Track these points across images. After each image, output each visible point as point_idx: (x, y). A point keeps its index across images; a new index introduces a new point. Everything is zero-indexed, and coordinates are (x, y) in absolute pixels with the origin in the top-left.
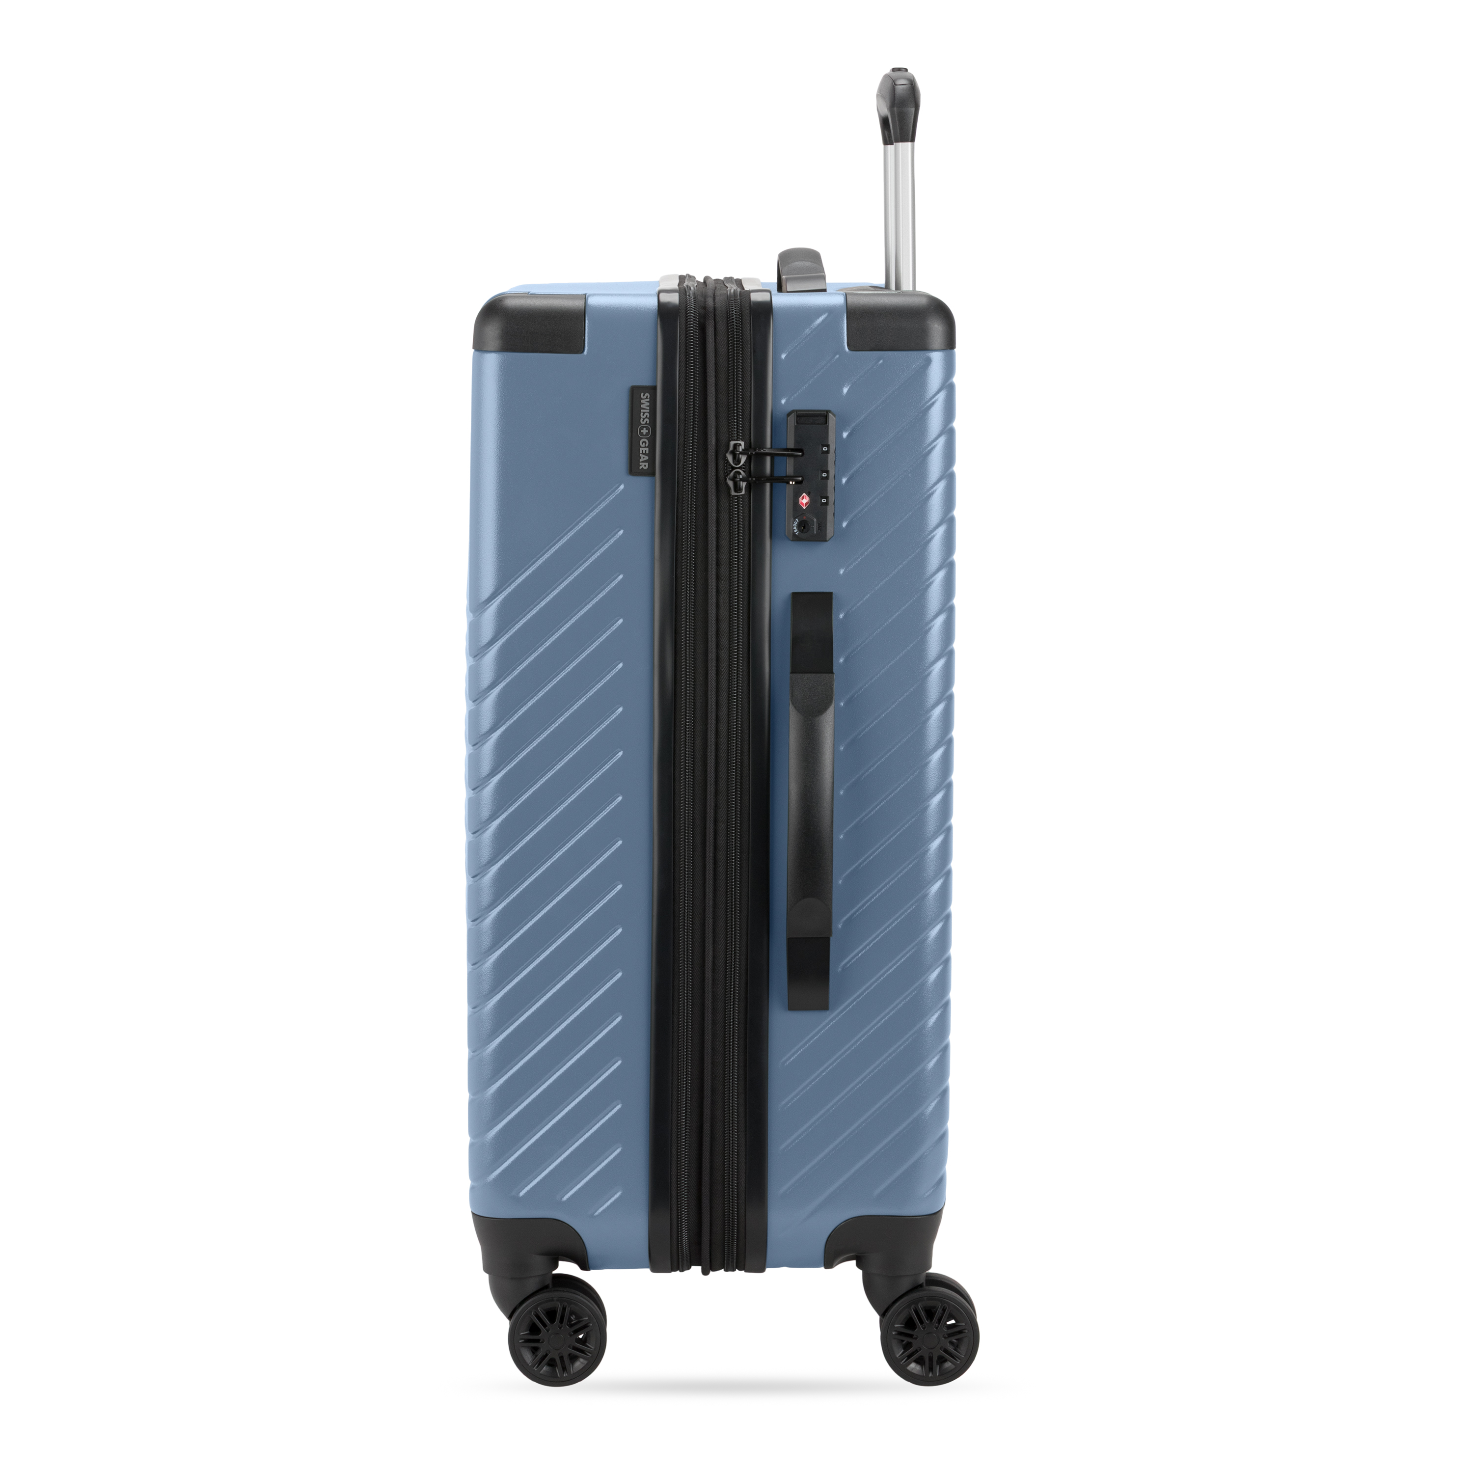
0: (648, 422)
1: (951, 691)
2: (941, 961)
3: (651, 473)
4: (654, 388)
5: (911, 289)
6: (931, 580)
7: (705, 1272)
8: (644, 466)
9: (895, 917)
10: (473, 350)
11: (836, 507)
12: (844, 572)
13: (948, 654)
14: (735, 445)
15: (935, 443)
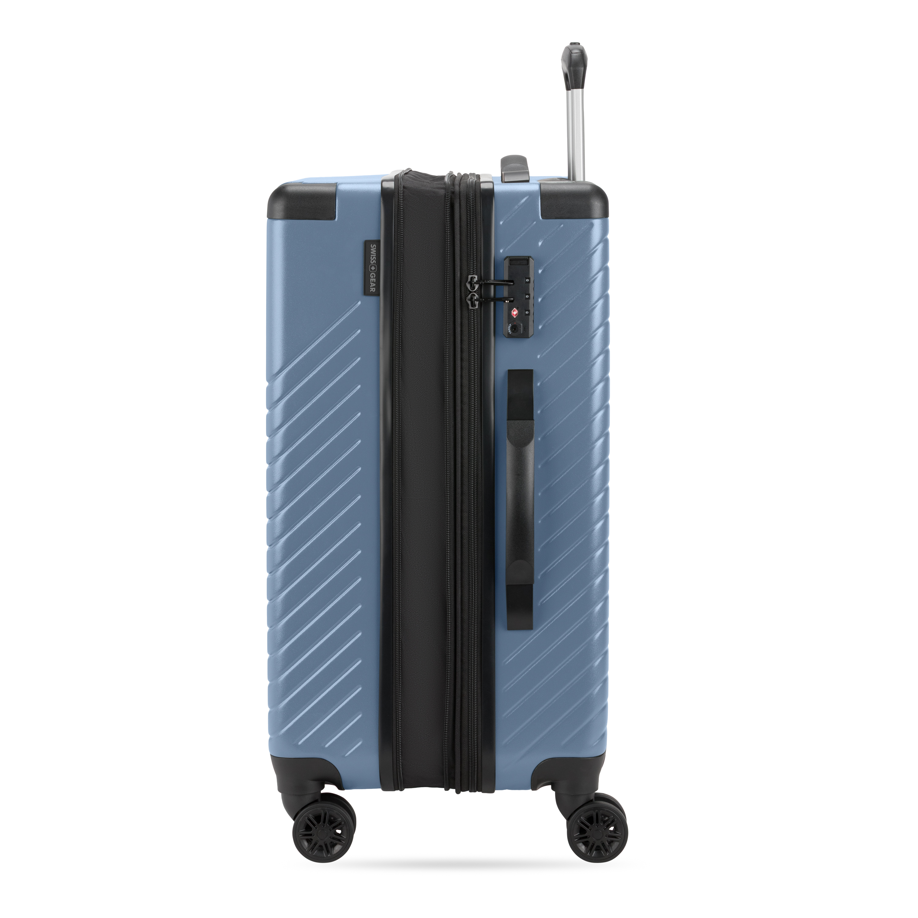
0: (375, 263)
1: (607, 430)
2: (602, 599)
3: (377, 294)
4: (378, 242)
5: (582, 180)
6: (594, 362)
7: (458, 792)
8: (373, 290)
9: (573, 572)
10: (268, 218)
11: (535, 316)
12: (540, 357)
13: (605, 407)
14: (472, 278)
15: (596, 276)
